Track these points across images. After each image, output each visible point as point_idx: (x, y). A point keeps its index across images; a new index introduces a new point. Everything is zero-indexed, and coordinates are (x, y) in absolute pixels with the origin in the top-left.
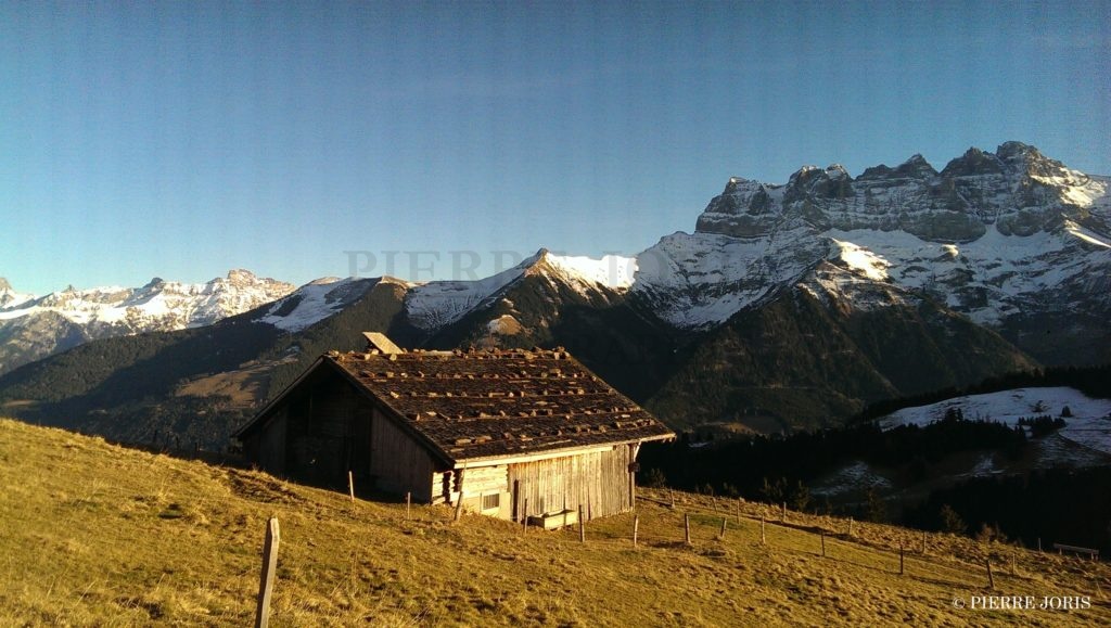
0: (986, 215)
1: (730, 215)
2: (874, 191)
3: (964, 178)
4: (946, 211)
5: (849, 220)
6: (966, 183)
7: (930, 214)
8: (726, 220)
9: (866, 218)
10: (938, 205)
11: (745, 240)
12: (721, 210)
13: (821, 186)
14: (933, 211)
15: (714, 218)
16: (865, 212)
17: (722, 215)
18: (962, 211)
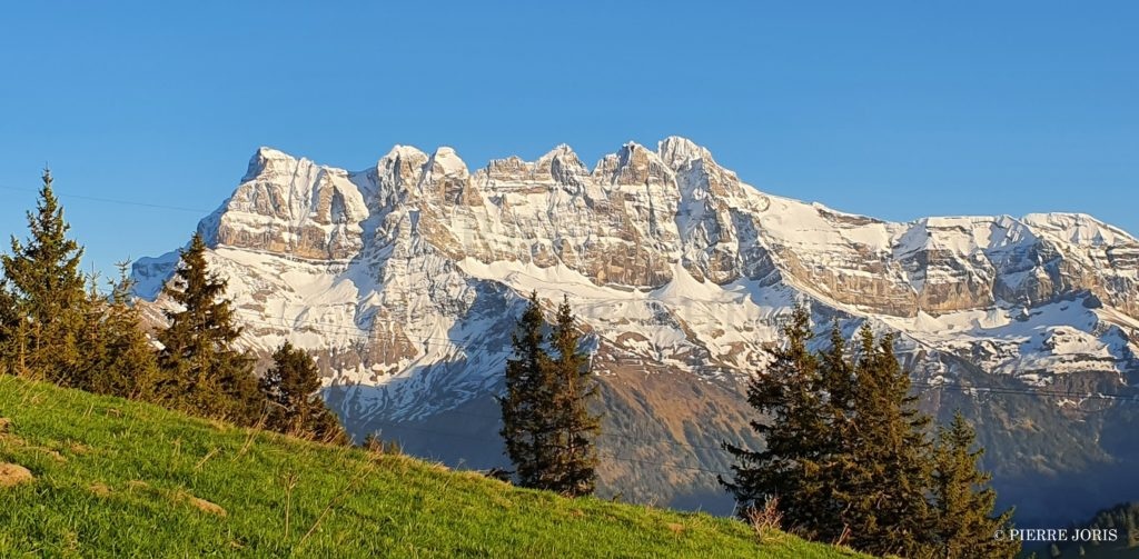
0: (668, 250)
1: (278, 220)
2: (511, 197)
3: (625, 189)
4: (620, 240)
5: (486, 246)
6: (629, 197)
7: (600, 244)
8: (275, 230)
9: (509, 244)
10: (606, 230)
11: (312, 268)
12: (260, 209)
13: (435, 187)
14: (602, 239)
15: (250, 225)
16: (506, 234)
17: (265, 219)
18: (637, 241)
